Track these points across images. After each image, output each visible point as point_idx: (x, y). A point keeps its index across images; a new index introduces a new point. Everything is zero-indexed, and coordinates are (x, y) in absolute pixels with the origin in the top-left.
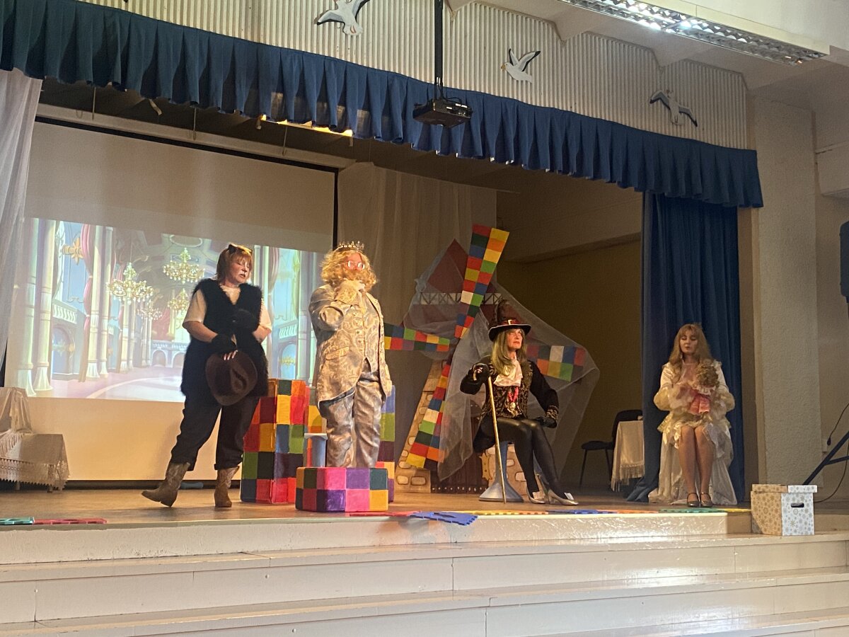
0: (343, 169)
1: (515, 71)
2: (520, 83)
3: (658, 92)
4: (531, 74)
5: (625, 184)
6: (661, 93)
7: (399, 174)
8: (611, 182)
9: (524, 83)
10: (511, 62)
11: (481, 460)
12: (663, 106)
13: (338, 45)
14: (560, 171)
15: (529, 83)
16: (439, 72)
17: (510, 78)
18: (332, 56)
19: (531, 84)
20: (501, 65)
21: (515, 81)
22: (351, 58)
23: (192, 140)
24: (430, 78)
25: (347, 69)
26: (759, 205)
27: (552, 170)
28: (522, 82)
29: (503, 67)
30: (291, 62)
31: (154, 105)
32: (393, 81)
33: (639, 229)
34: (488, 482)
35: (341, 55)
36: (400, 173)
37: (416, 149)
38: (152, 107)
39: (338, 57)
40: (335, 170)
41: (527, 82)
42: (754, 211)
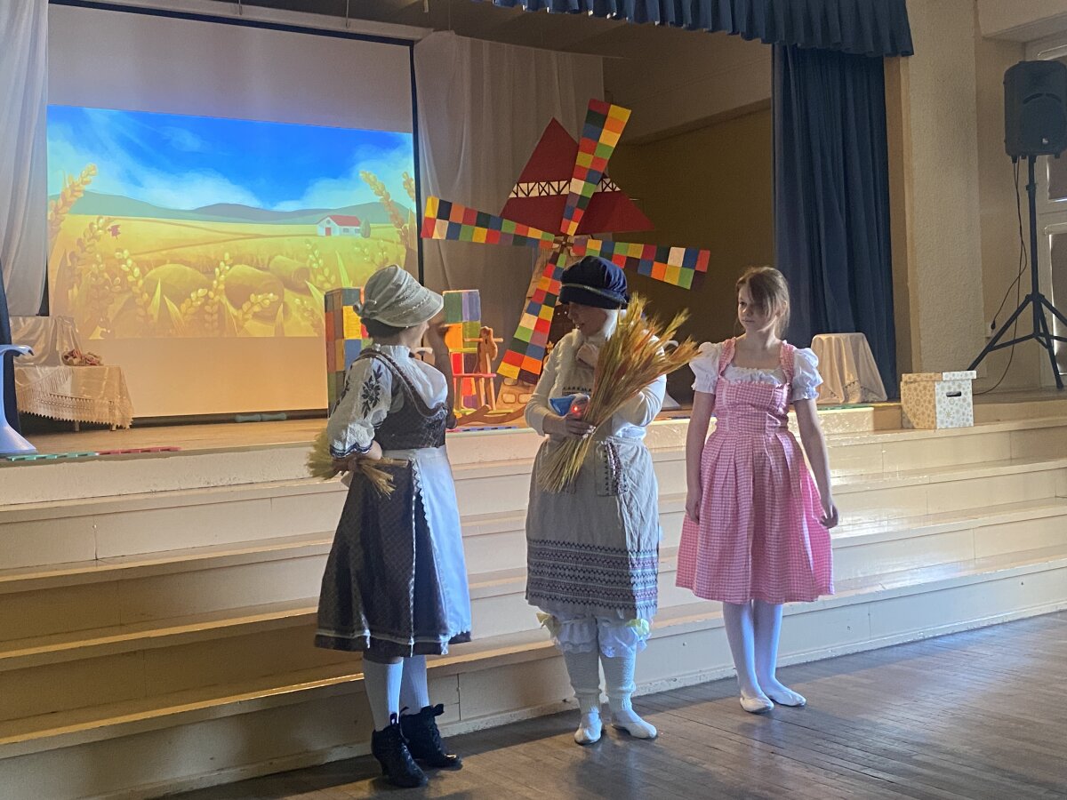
0: (419, 40)
5: (749, 36)
8: (734, 32)
14: (671, 23)
23: (238, 16)
26: (909, 52)
27: (663, 22)
33: (770, 95)
36: (487, 42)
37: (499, 5)
40: (410, 43)
42: (902, 60)
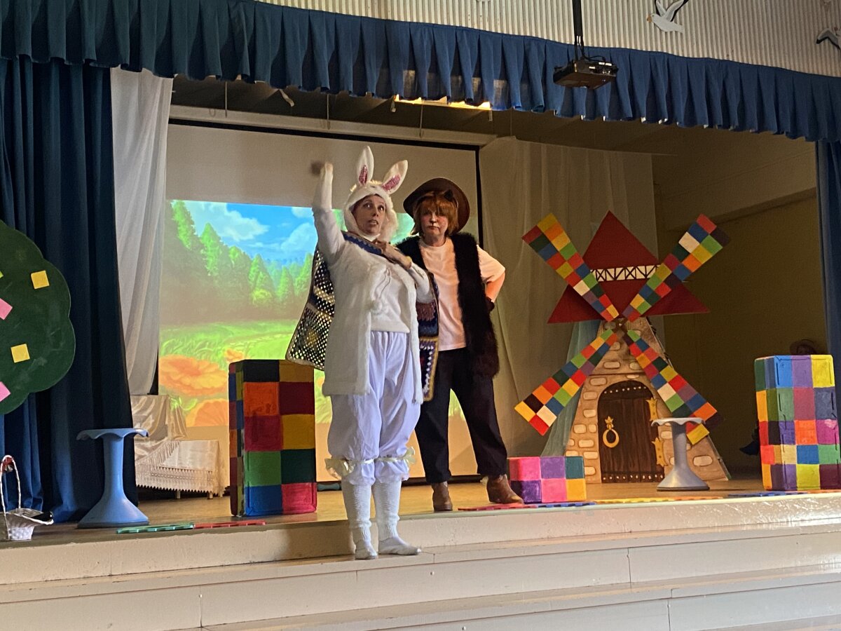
0: (484, 146)
1: (663, 22)
2: (669, 34)
3: (826, 30)
4: (681, 24)
5: (794, 135)
6: (828, 32)
7: (544, 147)
8: (778, 133)
9: (674, 33)
10: (658, 13)
11: (654, 445)
12: (831, 45)
13: (469, 13)
14: (719, 126)
15: (679, 34)
16: (578, 31)
17: (658, 30)
18: (464, 25)
19: (681, 34)
20: (647, 17)
21: (664, 33)
22: (484, 26)
23: (326, 130)
24: (568, 38)
25: (479, 37)
27: (711, 126)
28: (671, 32)
29: (650, 19)
30: (421, 36)
31: (286, 97)
32: (530, 45)
33: (814, 185)
34: (663, 469)
35: (473, 24)
36: (545, 145)
37: (560, 116)
38: (283, 98)
39: (470, 26)
40: (476, 148)
41: (676, 32)
